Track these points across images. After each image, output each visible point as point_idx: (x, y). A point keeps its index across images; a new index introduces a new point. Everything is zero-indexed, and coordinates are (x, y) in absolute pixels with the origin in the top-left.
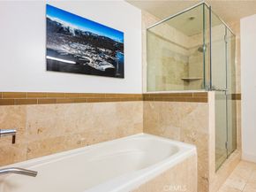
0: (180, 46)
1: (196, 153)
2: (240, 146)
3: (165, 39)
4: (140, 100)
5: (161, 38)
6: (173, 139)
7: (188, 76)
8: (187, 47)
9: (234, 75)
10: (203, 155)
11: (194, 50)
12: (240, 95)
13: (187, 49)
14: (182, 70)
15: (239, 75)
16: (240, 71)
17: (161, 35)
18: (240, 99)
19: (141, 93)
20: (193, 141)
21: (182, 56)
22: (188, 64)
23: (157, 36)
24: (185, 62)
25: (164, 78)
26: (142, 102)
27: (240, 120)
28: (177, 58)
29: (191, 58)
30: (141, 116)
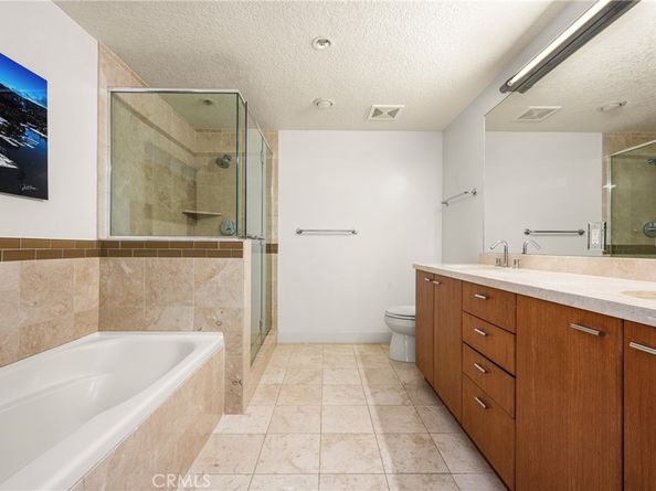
0: (183, 146)
1: (223, 344)
2: (276, 324)
3: (151, 125)
4: (91, 254)
5: (144, 119)
6: (178, 330)
7: (195, 207)
8: (194, 150)
9: (269, 215)
10: (232, 346)
11: (208, 159)
12: (276, 245)
13: (195, 155)
14: (185, 195)
15: (276, 216)
16: (277, 211)
17: (144, 114)
18: (276, 252)
19: (93, 238)
20: (218, 326)
21: (184, 167)
22: (195, 183)
23: (135, 113)
24: (188, 178)
25: (148, 208)
26: (97, 260)
27: (276, 283)
28: (175, 169)
29: (201, 172)
30: (93, 293)
